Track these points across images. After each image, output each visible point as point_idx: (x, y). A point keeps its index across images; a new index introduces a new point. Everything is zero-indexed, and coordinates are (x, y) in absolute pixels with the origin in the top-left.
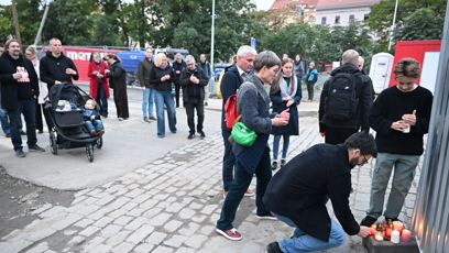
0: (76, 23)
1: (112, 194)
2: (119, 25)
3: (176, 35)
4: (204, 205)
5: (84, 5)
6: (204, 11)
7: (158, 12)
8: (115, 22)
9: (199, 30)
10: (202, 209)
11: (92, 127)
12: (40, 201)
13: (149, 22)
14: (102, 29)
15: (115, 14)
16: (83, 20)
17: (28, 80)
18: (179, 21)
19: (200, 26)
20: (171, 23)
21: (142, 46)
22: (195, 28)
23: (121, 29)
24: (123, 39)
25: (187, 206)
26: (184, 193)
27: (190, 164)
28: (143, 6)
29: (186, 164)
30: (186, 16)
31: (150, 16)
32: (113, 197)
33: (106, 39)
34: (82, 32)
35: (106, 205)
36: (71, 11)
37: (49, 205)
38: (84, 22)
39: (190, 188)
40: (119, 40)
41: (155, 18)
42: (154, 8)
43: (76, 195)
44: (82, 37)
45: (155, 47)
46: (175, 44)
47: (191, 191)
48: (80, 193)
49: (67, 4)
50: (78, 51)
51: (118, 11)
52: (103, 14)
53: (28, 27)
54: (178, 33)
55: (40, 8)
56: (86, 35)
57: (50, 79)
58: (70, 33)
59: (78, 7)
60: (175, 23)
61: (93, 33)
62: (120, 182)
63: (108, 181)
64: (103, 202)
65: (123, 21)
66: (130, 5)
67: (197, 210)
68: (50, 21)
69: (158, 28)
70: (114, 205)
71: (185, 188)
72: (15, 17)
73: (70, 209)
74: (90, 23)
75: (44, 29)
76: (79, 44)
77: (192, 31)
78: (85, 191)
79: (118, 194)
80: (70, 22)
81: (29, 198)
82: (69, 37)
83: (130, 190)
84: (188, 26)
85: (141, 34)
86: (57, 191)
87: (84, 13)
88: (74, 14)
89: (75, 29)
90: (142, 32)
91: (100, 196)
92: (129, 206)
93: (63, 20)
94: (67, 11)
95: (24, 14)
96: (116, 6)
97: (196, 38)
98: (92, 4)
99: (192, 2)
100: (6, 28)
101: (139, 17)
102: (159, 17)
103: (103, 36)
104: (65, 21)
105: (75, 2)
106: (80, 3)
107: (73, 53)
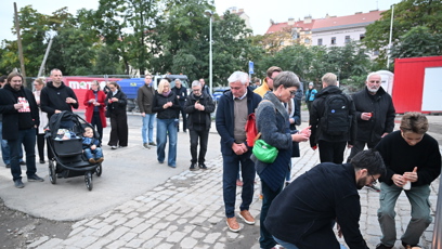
0: (79, 55)
1: (110, 224)
2: (120, 54)
3: (175, 61)
4: (207, 233)
5: (86, 37)
6: (202, 38)
7: (157, 41)
8: (116, 52)
9: (198, 56)
10: (204, 238)
11: (91, 155)
12: (37, 233)
13: (149, 51)
14: (103, 59)
15: (116, 44)
16: (85, 51)
17: (28, 110)
18: (177, 49)
19: (199, 52)
20: (170, 50)
21: (142, 73)
22: (194, 54)
23: (121, 58)
24: (123, 68)
25: (189, 235)
26: (185, 221)
27: (191, 190)
28: (143, 35)
29: (187, 190)
30: (185, 43)
31: (149, 45)
32: (112, 227)
33: (107, 68)
34: (84, 62)
35: (104, 236)
36: (74, 43)
37: (46, 238)
38: (86, 53)
39: (191, 215)
40: (119, 69)
41: (154, 46)
42: (154, 37)
43: (74, 226)
44: (84, 68)
45: (154, 74)
46: (174, 71)
47: (193, 218)
48: (78, 224)
49: (70, 37)
50: (79, 81)
51: (119, 42)
52: (104, 44)
53: (32, 60)
54: (177, 60)
55: (45, 42)
56: (88, 66)
57: (51, 109)
58: (73, 64)
59: (81, 39)
60: (173, 50)
61: (94, 63)
62: (119, 211)
63: (106, 210)
64: (101, 233)
65: (123, 50)
66: (131, 36)
67: (199, 239)
68: (53, 53)
69: (157, 56)
70: (112, 236)
71: (186, 216)
72: (20, 51)
73: (67, 242)
74: (92, 54)
75: (47, 61)
76: (81, 74)
77: (191, 57)
78: (83, 222)
79: (117, 224)
80: (73, 54)
81: (26, 231)
82: (71, 67)
83: (129, 220)
84: (187, 53)
85: (141, 62)
86: (54, 222)
87: (86, 45)
88: (77, 46)
89: (77, 60)
90: (142, 61)
91: (98, 226)
92: (128, 237)
93: (66, 52)
94: (70, 44)
95: (29, 48)
96: (116, 37)
97: (195, 64)
98: (94, 36)
99: (189, 31)
100: (12, 62)
101: (139, 46)
102: (158, 46)
103: (104, 65)
104: (68, 53)
105: (78, 35)
106: (82, 35)
107: (74, 83)
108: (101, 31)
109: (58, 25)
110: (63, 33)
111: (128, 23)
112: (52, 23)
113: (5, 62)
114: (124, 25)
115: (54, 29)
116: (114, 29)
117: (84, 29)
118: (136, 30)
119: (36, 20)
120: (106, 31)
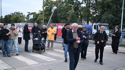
0: (63, 15)
2: (79, 15)
3: (103, 17)
5: (67, 8)
6: (117, 7)
8: (78, 14)
9: (114, 15)
13: (91, 13)
14: (73, 17)
15: (78, 11)
16: (66, 14)
18: (104, 12)
19: (115, 13)
20: (101, 13)
21: (88, 23)
22: (112, 14)
23: (80, 17)
24: (80, 20)
28: (89, 7)
30: (108, 9)
31: (92, 11)
33: (74, 21)
34: (65, 18)
36: (62, 11)
38: (66, 15)
40: (78, 21)
41: (94, 11)
42: (94, 8)
44: (65, 20)
45: (93, 23)
46: (102, 22)
49: (61, 9)
50: (62, 25)
51: (79, 10)
52: (74, 11)
53: (47, 17)
54: (104, 17)
55: (52, 11)
56: (66, 19)
58: (61, 19)
59: (65, 9)
61: (69, 18)
65: (81, 13)
66: (84, 7)
68: (55, 15)
69: (95, 15)
72: (43, 14)
74: (68, 15)
75: (52, 18)
76: (63, 23)
77: (111, 16)
80: (61, 15)
82: (60, 20)
84: (109, 14)
85: (88, 18)
87: (66, 12)
88: (63, 12)
89: (63, 17)
93: (59, 14)
94: (61, 11)
95: (47, 13)
96: (79, 8)
97: (113, 19)
98: (70, 8)
99: (111, 4)
100: (41, 18)
101: (88, 11)
102: (96, 11)
103: (73, 19)
104: (60, 15)
105: (64, 8)
106: (66, 8)
107: (60, 26)
108: (72, 6)
109: (57, 4)
110: (59, 7)
111: (84, 2)
112: (55, 4)
113: (39, 18)
114: (82, 3)
115: (56, 6)
116: (78, 5)
117: (66, 5)
118: (87, 5)
119: (50, 3)
120: (75, 6)
